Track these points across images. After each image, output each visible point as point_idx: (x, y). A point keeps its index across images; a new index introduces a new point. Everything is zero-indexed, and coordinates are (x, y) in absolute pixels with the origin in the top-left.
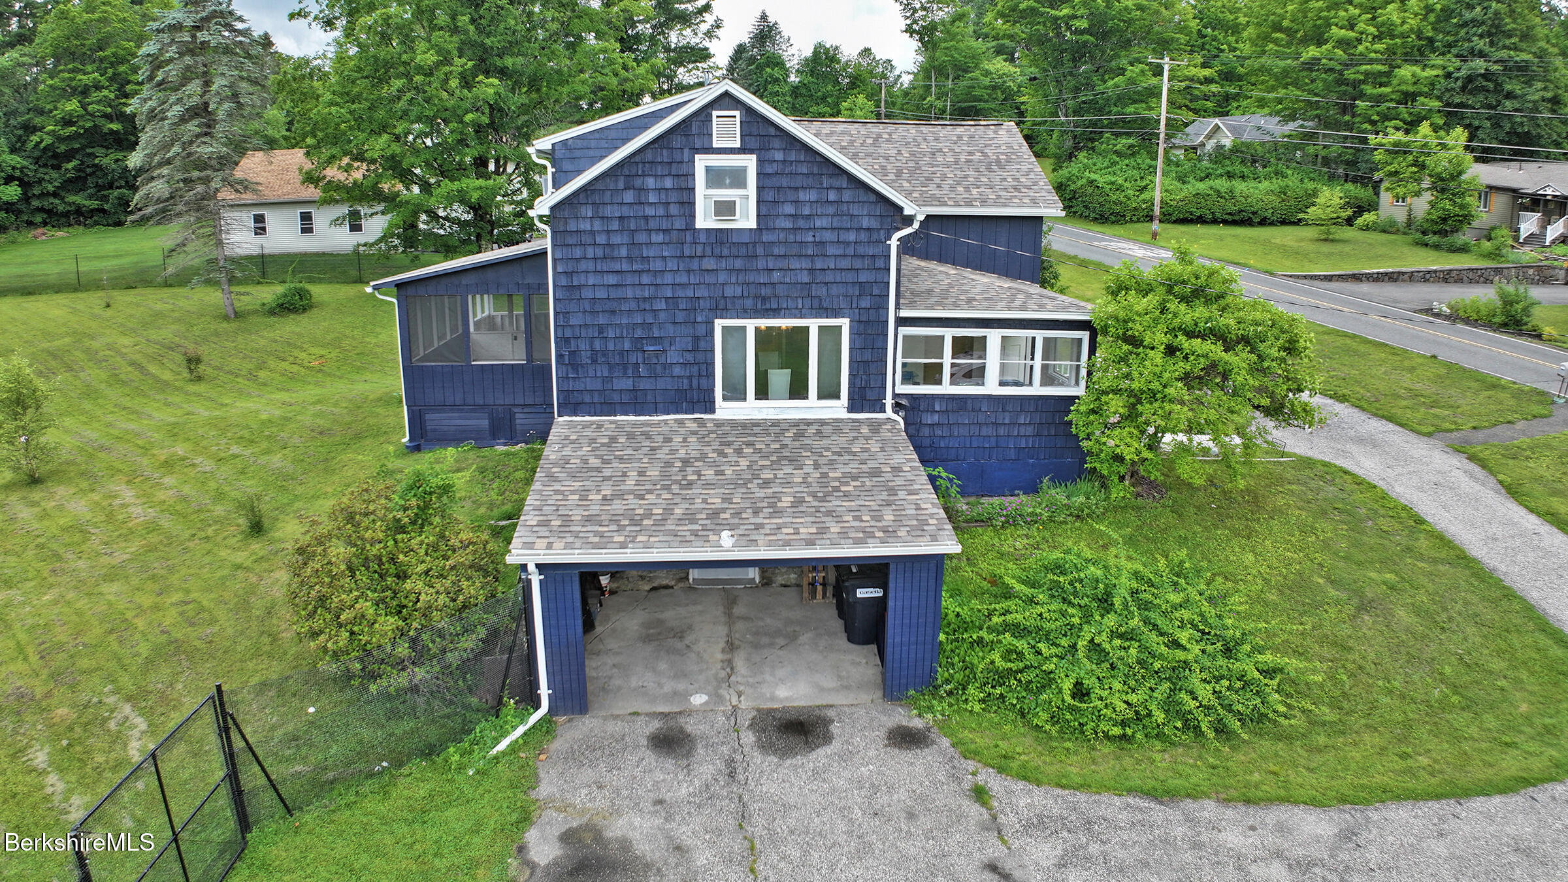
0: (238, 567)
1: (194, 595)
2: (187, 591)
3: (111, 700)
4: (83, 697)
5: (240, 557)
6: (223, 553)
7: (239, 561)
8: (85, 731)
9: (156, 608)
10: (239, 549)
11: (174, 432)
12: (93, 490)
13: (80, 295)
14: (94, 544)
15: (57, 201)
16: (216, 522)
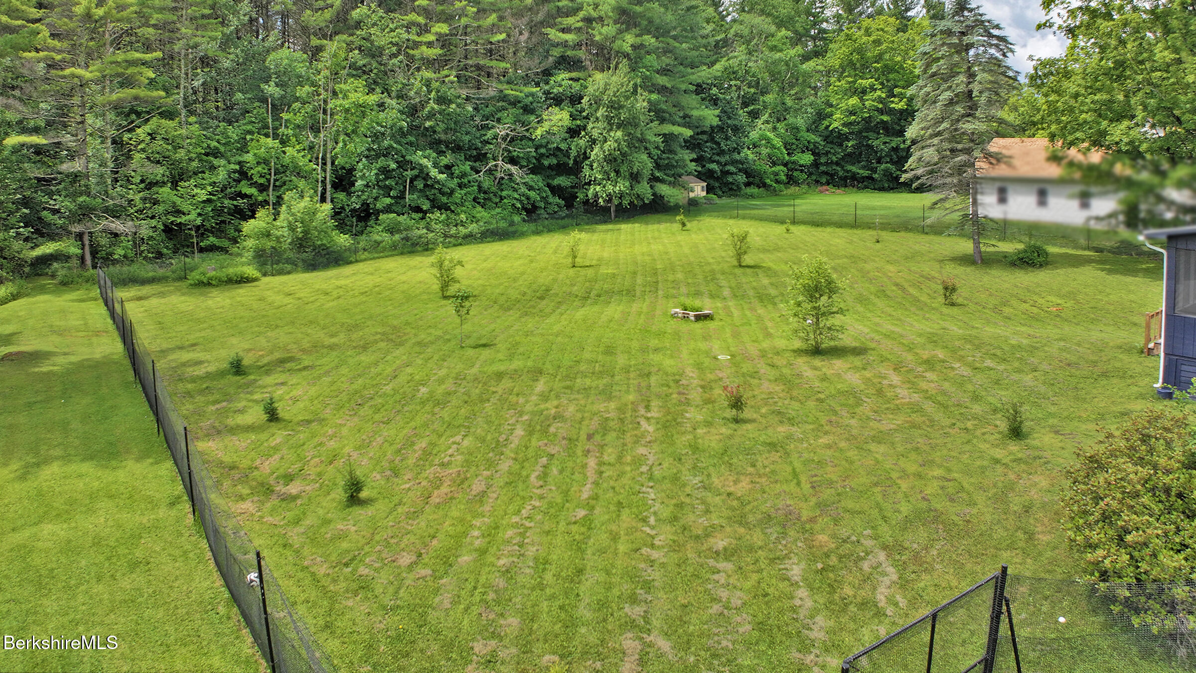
0: (997, 461)
1: (956, 475)
2: (949, 470)
3: (868, 543)
4: (844, 532)
5: (998, 453)
6: (983, 446)
7: (998, 456)
8: (840, 561)
9: (919, 476)
10: (997, 446)
11: (933, 340)
12: (865, 369)
13: (855, 231)
14: (865, 409)
15: (839, 169)
16: (975, 419)
